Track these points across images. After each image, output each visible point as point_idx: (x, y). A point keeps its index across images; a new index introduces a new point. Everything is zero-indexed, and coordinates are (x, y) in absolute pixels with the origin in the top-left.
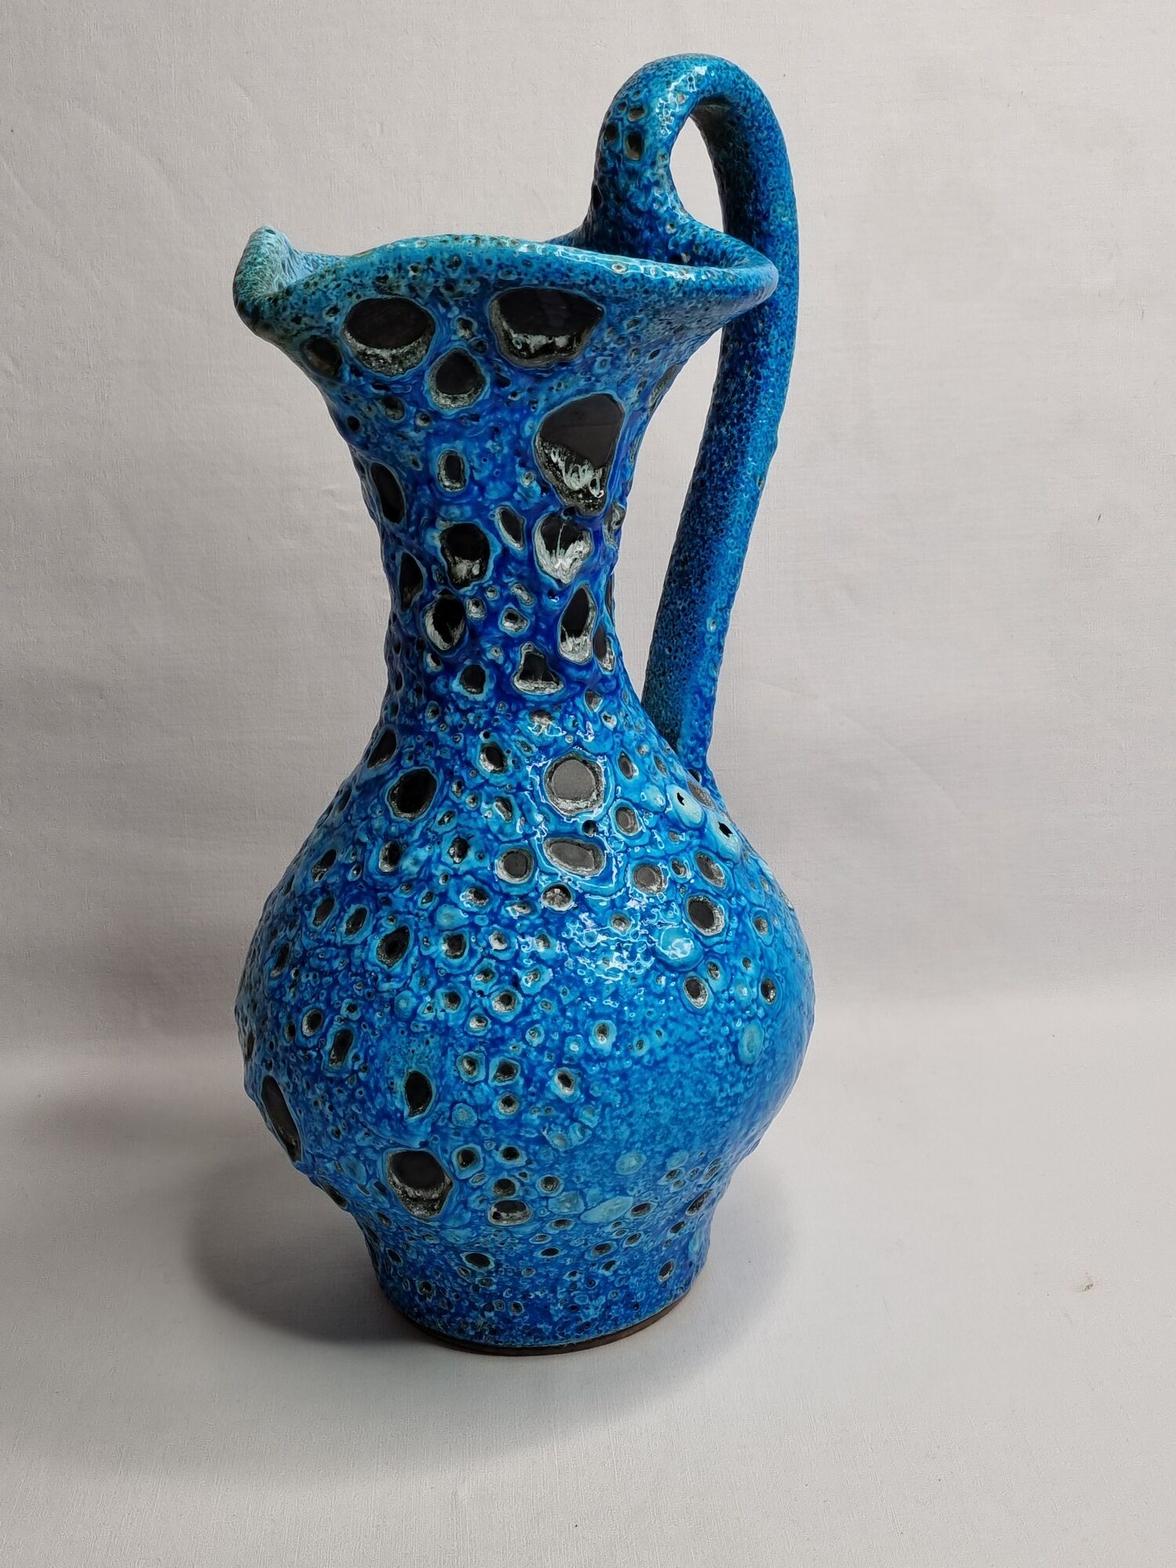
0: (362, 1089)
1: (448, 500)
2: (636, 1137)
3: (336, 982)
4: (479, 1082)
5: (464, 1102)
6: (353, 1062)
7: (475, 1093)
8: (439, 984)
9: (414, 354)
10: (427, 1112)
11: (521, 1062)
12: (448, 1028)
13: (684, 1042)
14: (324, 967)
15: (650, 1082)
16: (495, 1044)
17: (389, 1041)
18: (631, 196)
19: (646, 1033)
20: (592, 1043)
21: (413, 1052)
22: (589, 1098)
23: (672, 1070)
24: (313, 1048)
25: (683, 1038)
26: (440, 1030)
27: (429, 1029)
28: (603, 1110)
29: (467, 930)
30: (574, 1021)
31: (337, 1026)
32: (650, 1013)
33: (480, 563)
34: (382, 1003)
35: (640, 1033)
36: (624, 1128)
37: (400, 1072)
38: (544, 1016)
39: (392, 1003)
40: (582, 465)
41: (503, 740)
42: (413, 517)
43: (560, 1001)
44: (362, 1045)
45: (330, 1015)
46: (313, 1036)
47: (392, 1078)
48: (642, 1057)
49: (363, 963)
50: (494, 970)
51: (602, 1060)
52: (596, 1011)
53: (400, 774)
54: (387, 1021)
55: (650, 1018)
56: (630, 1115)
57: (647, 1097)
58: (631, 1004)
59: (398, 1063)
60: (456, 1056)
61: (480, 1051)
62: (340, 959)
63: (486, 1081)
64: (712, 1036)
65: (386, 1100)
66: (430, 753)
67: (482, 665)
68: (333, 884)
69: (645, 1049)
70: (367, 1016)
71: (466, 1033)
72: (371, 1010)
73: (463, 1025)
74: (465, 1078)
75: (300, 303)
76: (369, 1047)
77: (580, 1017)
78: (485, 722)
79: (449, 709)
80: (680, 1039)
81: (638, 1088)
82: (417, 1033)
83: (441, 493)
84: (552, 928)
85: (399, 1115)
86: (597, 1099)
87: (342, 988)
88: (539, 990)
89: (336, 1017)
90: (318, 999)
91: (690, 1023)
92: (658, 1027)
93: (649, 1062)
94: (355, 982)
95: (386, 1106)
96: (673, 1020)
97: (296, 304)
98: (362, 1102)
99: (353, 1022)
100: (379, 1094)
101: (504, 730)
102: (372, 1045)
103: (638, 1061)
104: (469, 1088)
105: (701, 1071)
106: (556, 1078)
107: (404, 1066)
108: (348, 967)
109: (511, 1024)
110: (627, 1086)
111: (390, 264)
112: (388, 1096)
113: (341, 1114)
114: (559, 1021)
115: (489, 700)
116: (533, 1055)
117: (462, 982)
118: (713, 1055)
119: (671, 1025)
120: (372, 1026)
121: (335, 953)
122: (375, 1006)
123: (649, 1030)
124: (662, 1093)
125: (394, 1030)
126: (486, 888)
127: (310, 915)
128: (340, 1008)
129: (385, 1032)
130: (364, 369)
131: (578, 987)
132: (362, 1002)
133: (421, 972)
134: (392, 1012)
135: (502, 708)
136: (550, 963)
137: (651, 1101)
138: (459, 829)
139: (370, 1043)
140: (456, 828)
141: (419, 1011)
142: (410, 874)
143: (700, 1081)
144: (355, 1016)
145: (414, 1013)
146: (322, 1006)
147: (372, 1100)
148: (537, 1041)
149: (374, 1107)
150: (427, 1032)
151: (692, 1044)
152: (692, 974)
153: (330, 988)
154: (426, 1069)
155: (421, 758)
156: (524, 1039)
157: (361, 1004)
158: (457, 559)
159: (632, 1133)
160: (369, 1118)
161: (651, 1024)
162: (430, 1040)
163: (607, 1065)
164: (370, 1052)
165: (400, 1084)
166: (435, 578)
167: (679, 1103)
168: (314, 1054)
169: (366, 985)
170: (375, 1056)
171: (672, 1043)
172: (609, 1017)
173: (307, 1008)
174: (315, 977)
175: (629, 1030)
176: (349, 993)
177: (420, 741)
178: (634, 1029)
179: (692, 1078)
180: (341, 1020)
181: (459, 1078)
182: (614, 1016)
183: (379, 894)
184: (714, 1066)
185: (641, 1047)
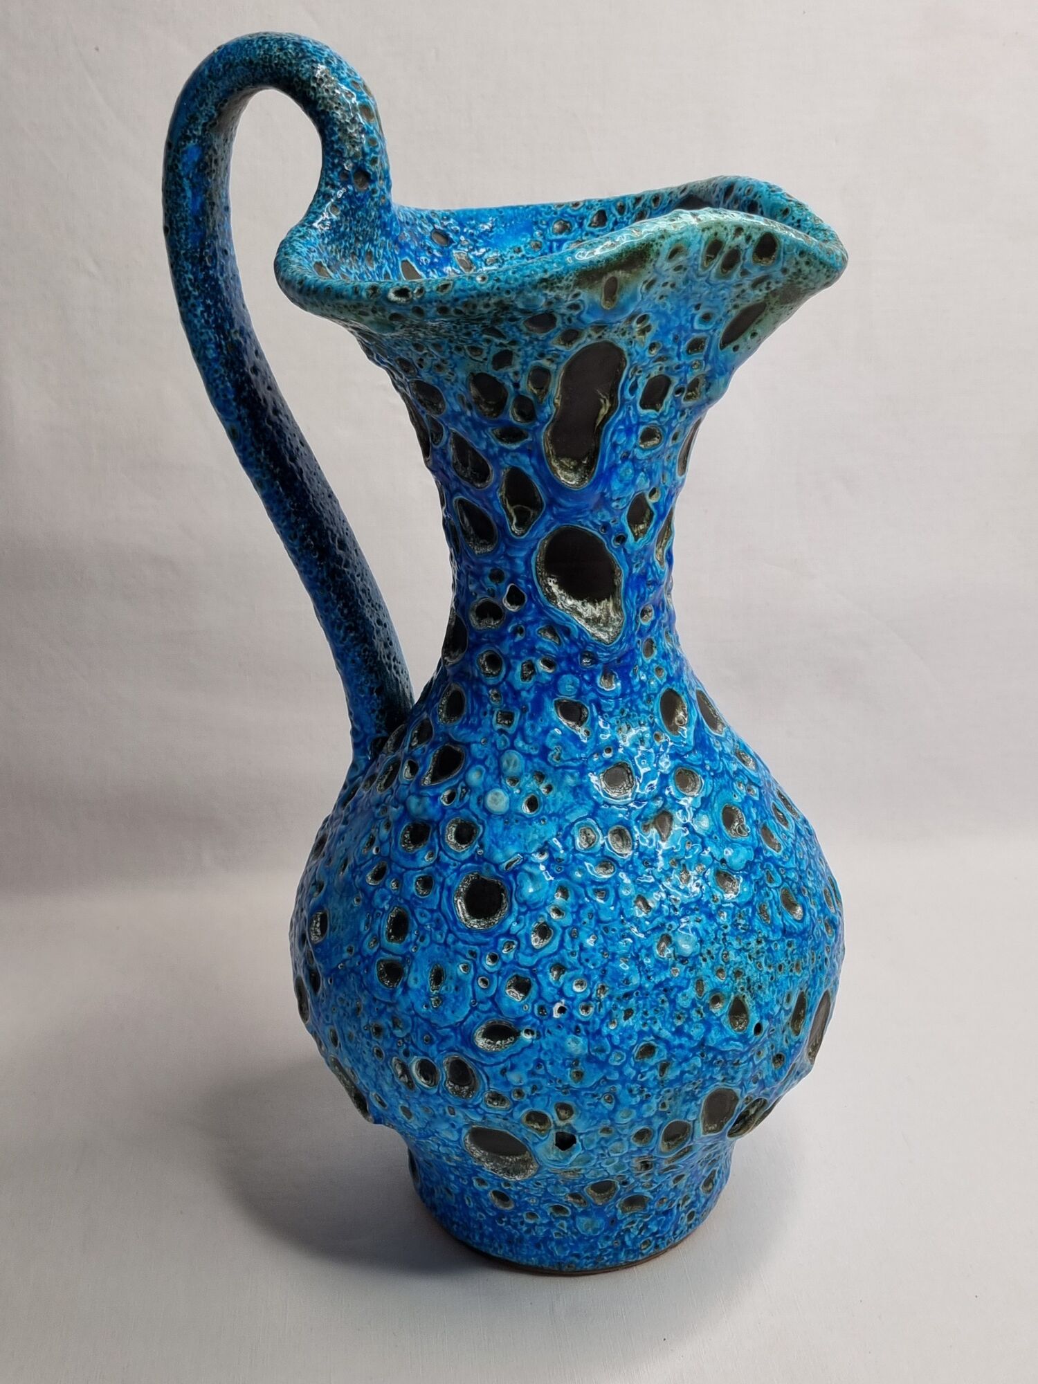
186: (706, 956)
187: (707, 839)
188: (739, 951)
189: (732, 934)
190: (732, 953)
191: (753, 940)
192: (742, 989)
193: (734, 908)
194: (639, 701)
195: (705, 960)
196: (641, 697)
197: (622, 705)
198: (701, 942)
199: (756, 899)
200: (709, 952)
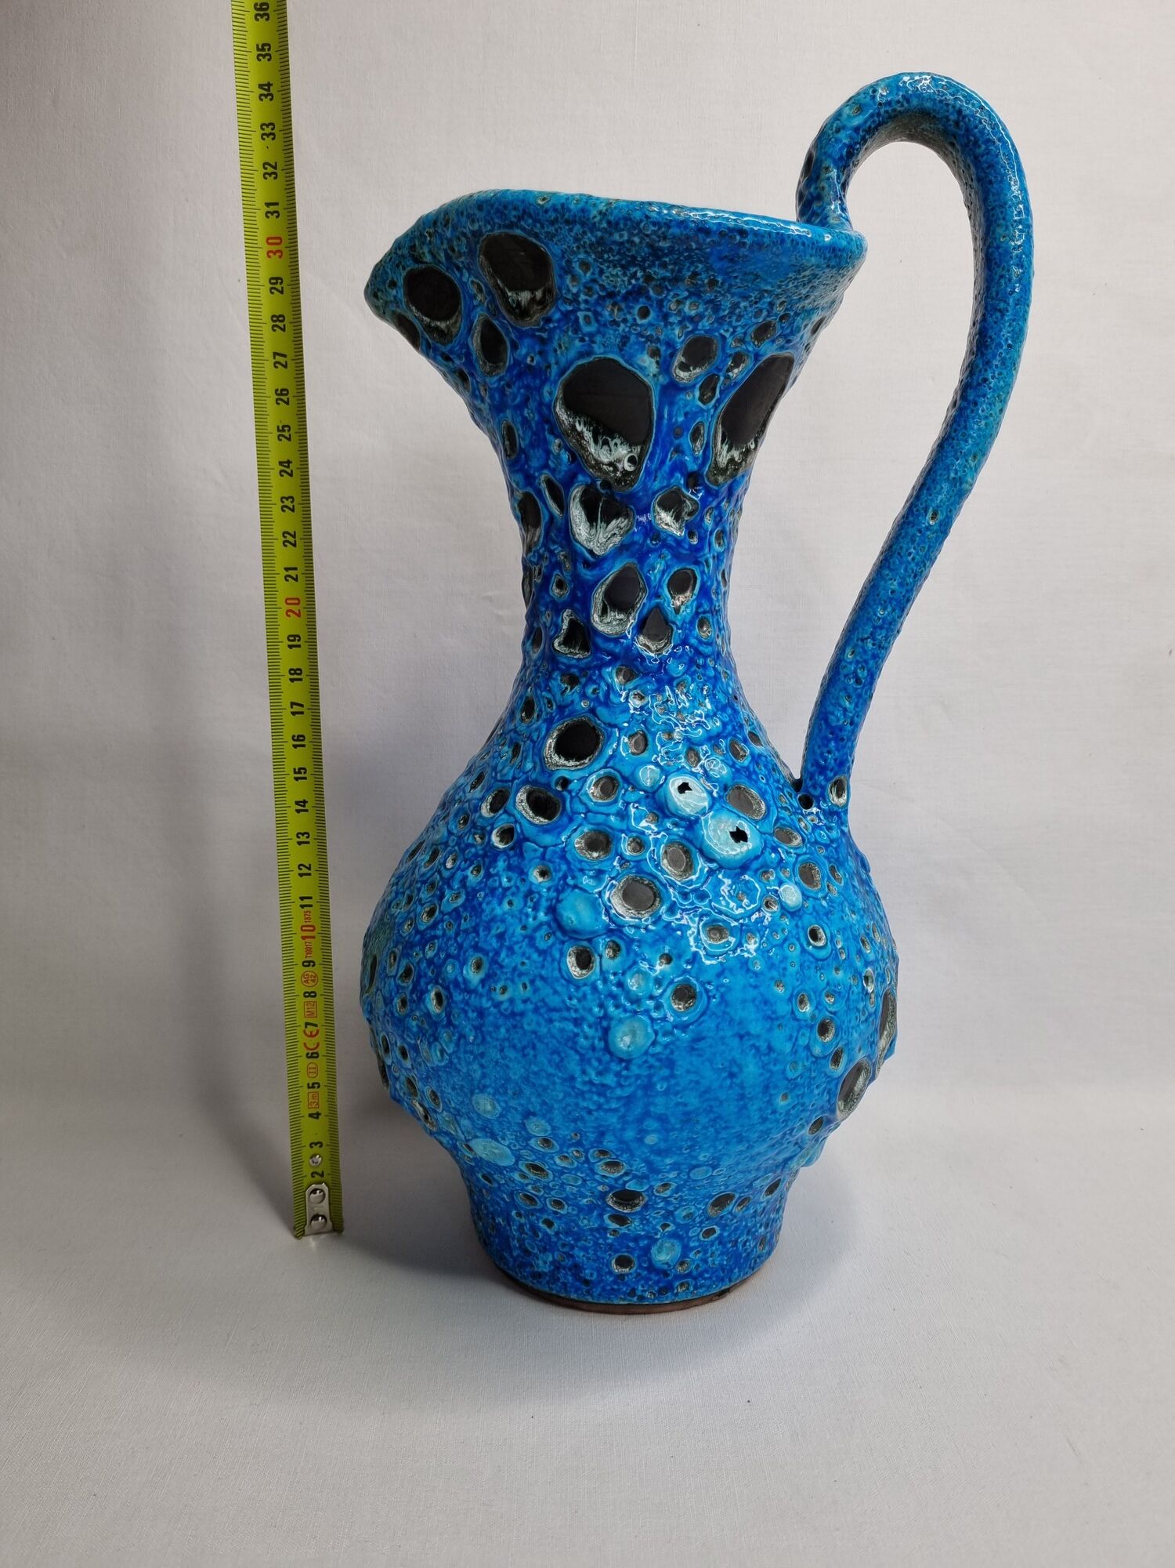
2: (487, 1082)
4: (391, 977)
5: (381, 991)
7: (386, 986)
11: (416, 969)
12: (393, 924)
13: (546, 1004)
15: (503, 1030)
16: (410, 947)
19: (513, 981)
20: (464, 972)
22: (450, 1023)
23: (526, 1027)
25: (547, 1000)
28: (459, 1039)
29: (442, 848)
30: (460, 947)
32: (523, 964)
35: (507, 979)
36: (475, 1066)
38: (444, 935)
40: (613, 438)
43: (459, 925)
48: (501, 1003)
50: (436, 884)
51: (470, 992)
52: (480, 945)
55: (523, 969)
56: (482, 1055)
57: (498, 1043)
58: (511, 949)
61: (400, 949)
63: (395, 977)
64: (581, 1011)
69: (505, 997)
71: (399, 932)
73: (401, 925)
74: (387, 970)
77: (465, 945)
80: (543, 1000)
81: (491, 1032)
84: (487, 860)
86: (455, 1027)
88: (450, 910)
91: (559, 988)
92: (526, 980)
93: (506, 1010)
96: (542, 978)
103: (497, 1005)
105: (559, 1042)
106: (433, 994)
109: (423, 934)
110: (482, 1025)
114: (450, 943)
116: (424, 965)
118: (576, 1030)
119: (539, 983)
123: (516, 979)
124: (514, 1047)
131: (477, 917)
136: (469, 889)
137: (502, 1050)
141: (392, 904)
143: (555, 1052)
148: (430, 954)
151: (554, 1010)
152: (585, 943)
156: (423, 949)
159: (484, 1076)
161: (521, 975)
163: (470, 998)
167: (530, 1065)
171: (534, 1001)
172: (486, 953)
175: (498, 972)
178: (502, 972)
179: (547, 1044)
181: (385, 968)
182: (491, 955)
184: (575, 1043)
185: (503, 993)
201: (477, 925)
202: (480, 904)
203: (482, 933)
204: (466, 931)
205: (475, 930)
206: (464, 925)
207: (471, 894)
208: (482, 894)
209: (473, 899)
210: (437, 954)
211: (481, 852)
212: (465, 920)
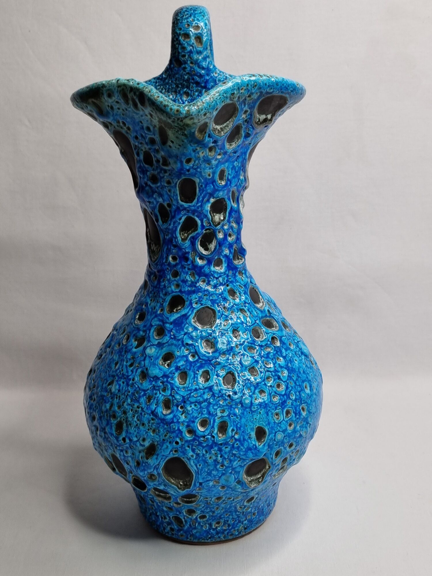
0: (238, 442)
1: (220, 189)
3: (210, 403)
4: (282, 421)
5: (279, 431)
6: (232, 433)
7: (282, 426)
8: (255, 388)
9: (228, 126)
10: (266, 441)
11: (292, 407)
12: (266, 404)
14: (199, 400)
16: (283, 404)
17: (245, 418)
18: (200, 62)
21: (256, 419)
24: (208, 435)
26: (263, 406)
27: (259, 407)
29: (255, 364)
30: (300, 385)
31: (217, 421)
33: (223, 214)
34: (236, 404)
37: (252, 429)
38: (292, 387)
39: (241, 403)
41: (234, 286)
42: (201, 199)
43: (293, 380)
44: (234, 425)
45: (213, 418)
46: (206, 430)
47: (250, 433)
49: (220, 392)
50: (271, 376)
52: (302, 380)
53: (195, 311)
54: (242, 410)
59: (251, 425)
60: (272, 414)
61: (280, 409)
62: (206, 394)
63: (284, 420)
65: (249, 443)
66: (207, 299)
67: (222, 258)
68: (182, 365)
70: (232, 412)
71: (272, 404)
72: (232, 409)
73: (270, 401)
74: (277, 422)
75: (208, 107)
76: (237, 424)
77: (300, 384)
78: (227, 280)
79: (211, 278)
82: (255, 411)
83: (218, 187)
84: (279, 353)
85: (254, 447)
87: (214, 405)
88: (287, 378)
89: (216, 418)
90: (202, 414)
94: (219, 400)
95: (249, 445)
97: (207, 107)
98: (238, 448)
99: (225, 416)
100: (245, 442)
101: (234, 282)
102: (238, 423)
104: (279, 425)
106: (301, 410)
107: (253, 426)
108: (213, 395)
109: (285, 394)
111: (236, 87)
112: (249, 441)
113: (227, 457)
114: (296, 388)
115: (226, 271)
117: (263, 385)
120: (235, 415)
121: (202, 392)
122: (234, 406)
125: (245, 413)
126: (253, 345)
127: (175, 382)
128: (217, 413)
129: (242, 415)
130: (213, 135)
131: (295, 372)
132: (227, 407)
133: (247, 386)
134: (242, 406)
135: (231, 273)
138: (233, 326)
139: (237, 422)
140: (231, 325)
141: (253, 402)
142: (223, 350)
144: (225, 414)
145: (251, 403)
146: (207, 416)
147: (242, 445)
148: (294, 398)
149: (244, 447)
150: (259, 409)
153: (208, 407)
154: (262, 424)
155: (203, 302)
156: (290, 398)
157: (226, 408)
158: (214, 214)
160: (242, 453)
162: (261, 412)
164: (238, 426)
165: (253, 434)
166: (204, 224)
168: (209, 437)
169: (226, 400)
170: (241, 426)
172: (306, 381)
173: (198, 419)
174: (195, 405)
176: (219, 406)
177: (200, 295)
180: (219, 418)
181: (275, 422)
183: (212, 362)
186: (118, 397)
187: (147, 357)
188: (128, 404)
189: (130, 396)
190: (126, 403)
191: (136, 405)
192: (124, 420)
193: (137, 388)
194: (161, 293)
195: (117, 398)
196: (162, 292)
197: (155, 291)
198: (119, 391)
199: (148, 391)
200: (120, 397)
201: (297, 374)
202: (292, 367)
203: (300, 376)
204: (297, 380)
205: (298, 377)
206: (295, 379)
207: (287, 368)
208: (289, 364)
209: (289, 369)
210: (296, 395)
211: (275, 352)
212: (293, 376)
